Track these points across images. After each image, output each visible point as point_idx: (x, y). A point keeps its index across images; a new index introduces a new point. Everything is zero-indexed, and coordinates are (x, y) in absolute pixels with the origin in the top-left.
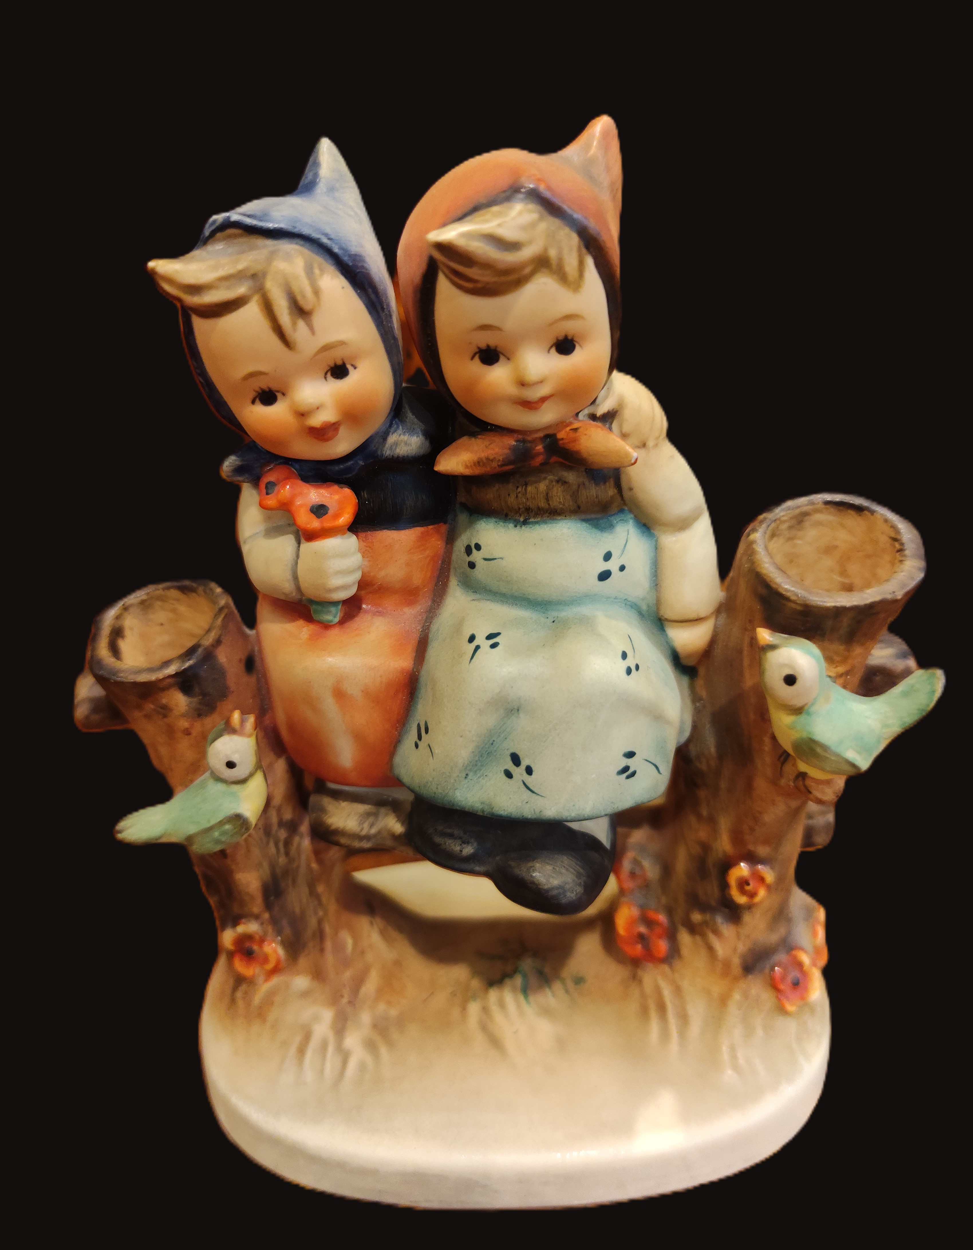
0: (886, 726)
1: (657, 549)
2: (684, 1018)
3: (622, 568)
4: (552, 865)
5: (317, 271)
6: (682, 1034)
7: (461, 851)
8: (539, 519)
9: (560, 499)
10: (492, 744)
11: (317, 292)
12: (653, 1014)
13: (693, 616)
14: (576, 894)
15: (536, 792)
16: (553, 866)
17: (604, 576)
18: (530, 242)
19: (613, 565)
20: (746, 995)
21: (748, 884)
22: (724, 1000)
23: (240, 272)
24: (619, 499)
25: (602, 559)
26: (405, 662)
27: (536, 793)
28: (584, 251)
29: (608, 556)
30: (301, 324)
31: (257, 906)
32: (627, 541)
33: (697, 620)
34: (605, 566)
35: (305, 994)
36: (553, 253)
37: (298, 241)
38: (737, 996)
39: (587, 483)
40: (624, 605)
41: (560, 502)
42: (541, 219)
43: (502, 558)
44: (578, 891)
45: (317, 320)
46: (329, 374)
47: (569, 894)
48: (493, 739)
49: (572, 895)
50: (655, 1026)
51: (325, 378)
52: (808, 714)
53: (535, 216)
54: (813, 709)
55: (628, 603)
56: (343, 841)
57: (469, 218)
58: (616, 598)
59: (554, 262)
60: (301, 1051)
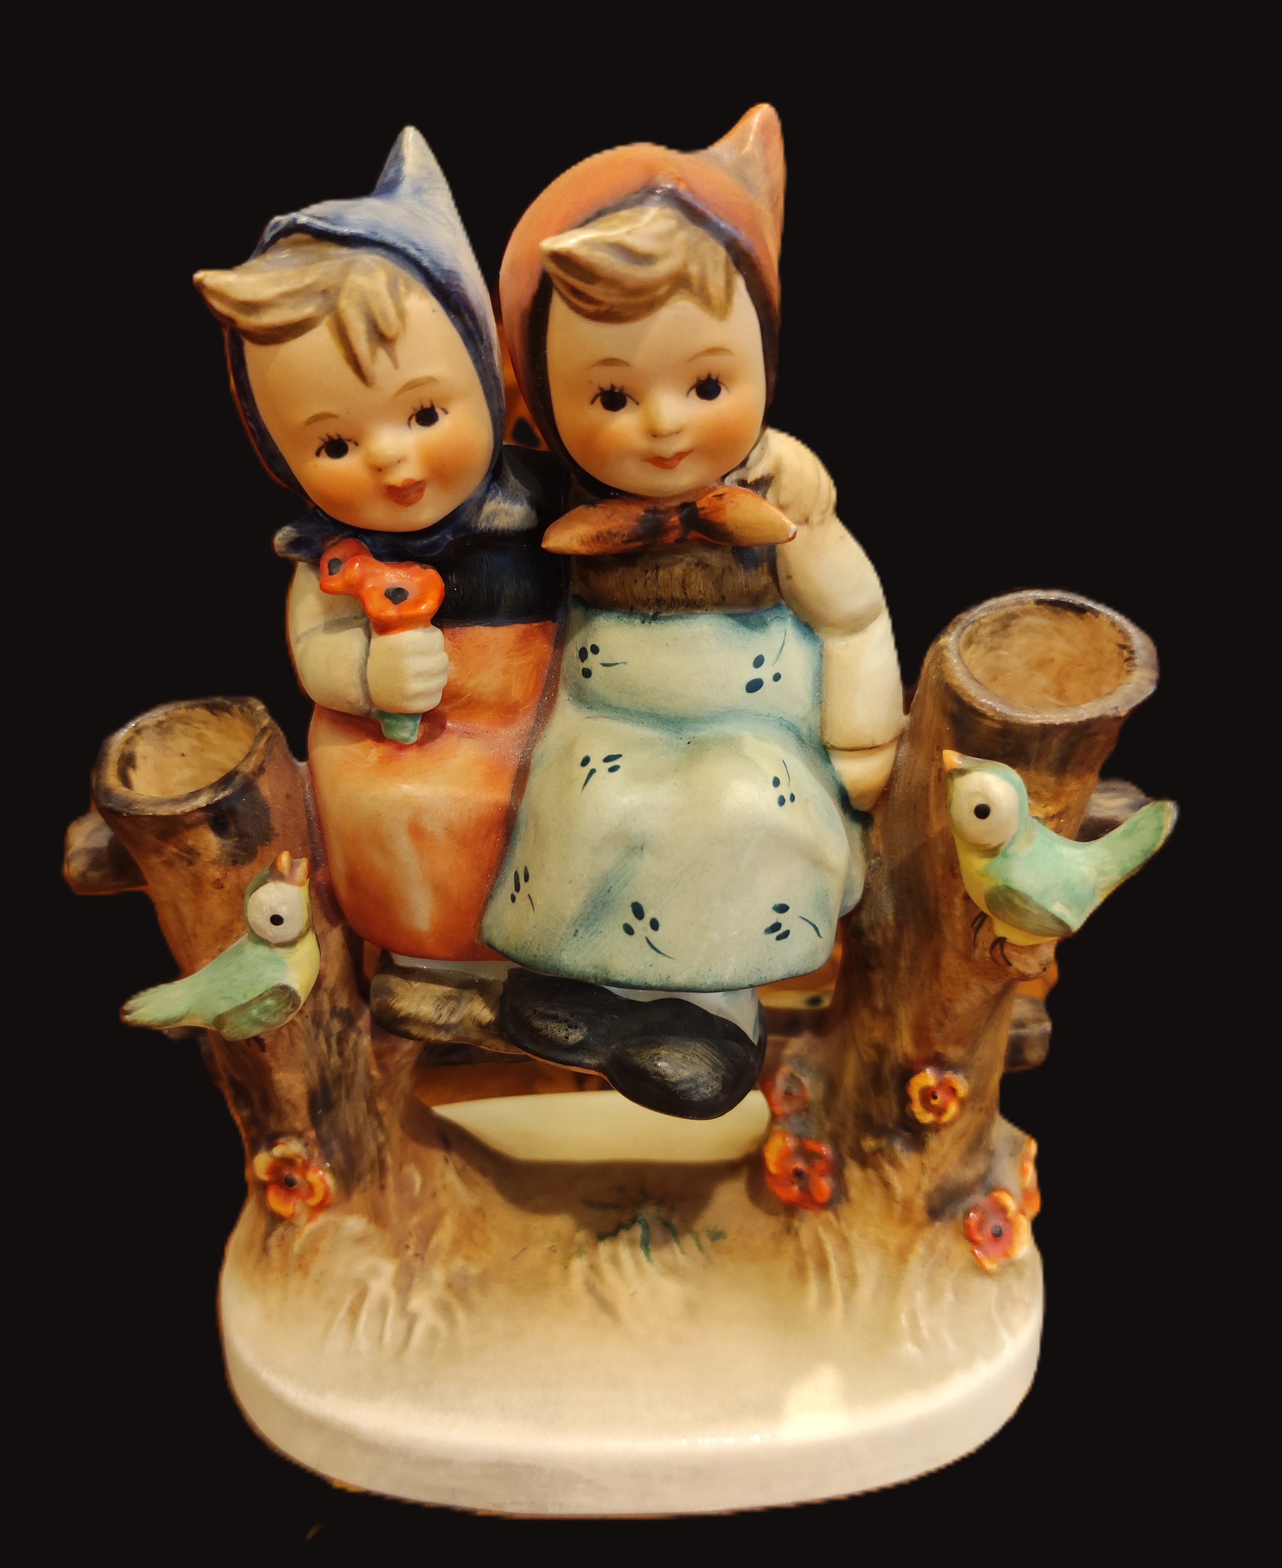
0: (1102, 873)
1: (822, 655)
2: (851, 1278)
3: (777, 677)
4: (681, 1052)
5: (402, 289)
6: (848, 1298)
7: (567, 1038)
8: (673, 613)
9: (700, 587)
10: (609, 891)
11: (402, 314)
12: (812, 1273)
13: (867, 743)
14: (712, 1091)
15: (662, 951)
16: (682, 1054)
17: (754, 686)
18: (666, 255)
19: (765, 673)
20: (931, 1247)
21: (935, 1098)
22: (903, 1255)
23: (308, 287)
24: (775, 590)
25: (751, 665)
26: (500, 795)
27: (662, 954)
28: (733, 268)
29: (759, 662)
30: (382, 354)
31: (300, 1120)
32: (784, 643)
33: (871, 748)
34: (756, 674)
35: (360, 1240)
36: (694, 270)
37: (379, 250)
38: (920, 1249)
39: (734, 567)
40: (778, 725)
41: (700, 591)
42: (680, 227)
43: (625, 663)
44: (714, 1088)
45: (402, 349)
46: (413, 420)
47: (702, 1090)
48: (610, 885)
49: (707, 1092)
50: (813, 1289)
51: (409, 424)
52: (1005, 856)
53: (672, 223)
54: (1012, 850)
55: (784, 723)
56: (415, 1031)
57: (593, 224)
58: (768, 716)
59: (695, 281)
60: (354, 1313)
